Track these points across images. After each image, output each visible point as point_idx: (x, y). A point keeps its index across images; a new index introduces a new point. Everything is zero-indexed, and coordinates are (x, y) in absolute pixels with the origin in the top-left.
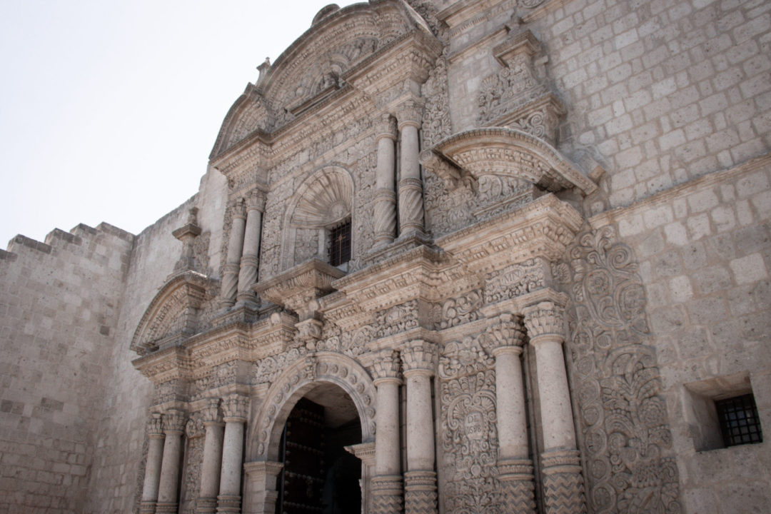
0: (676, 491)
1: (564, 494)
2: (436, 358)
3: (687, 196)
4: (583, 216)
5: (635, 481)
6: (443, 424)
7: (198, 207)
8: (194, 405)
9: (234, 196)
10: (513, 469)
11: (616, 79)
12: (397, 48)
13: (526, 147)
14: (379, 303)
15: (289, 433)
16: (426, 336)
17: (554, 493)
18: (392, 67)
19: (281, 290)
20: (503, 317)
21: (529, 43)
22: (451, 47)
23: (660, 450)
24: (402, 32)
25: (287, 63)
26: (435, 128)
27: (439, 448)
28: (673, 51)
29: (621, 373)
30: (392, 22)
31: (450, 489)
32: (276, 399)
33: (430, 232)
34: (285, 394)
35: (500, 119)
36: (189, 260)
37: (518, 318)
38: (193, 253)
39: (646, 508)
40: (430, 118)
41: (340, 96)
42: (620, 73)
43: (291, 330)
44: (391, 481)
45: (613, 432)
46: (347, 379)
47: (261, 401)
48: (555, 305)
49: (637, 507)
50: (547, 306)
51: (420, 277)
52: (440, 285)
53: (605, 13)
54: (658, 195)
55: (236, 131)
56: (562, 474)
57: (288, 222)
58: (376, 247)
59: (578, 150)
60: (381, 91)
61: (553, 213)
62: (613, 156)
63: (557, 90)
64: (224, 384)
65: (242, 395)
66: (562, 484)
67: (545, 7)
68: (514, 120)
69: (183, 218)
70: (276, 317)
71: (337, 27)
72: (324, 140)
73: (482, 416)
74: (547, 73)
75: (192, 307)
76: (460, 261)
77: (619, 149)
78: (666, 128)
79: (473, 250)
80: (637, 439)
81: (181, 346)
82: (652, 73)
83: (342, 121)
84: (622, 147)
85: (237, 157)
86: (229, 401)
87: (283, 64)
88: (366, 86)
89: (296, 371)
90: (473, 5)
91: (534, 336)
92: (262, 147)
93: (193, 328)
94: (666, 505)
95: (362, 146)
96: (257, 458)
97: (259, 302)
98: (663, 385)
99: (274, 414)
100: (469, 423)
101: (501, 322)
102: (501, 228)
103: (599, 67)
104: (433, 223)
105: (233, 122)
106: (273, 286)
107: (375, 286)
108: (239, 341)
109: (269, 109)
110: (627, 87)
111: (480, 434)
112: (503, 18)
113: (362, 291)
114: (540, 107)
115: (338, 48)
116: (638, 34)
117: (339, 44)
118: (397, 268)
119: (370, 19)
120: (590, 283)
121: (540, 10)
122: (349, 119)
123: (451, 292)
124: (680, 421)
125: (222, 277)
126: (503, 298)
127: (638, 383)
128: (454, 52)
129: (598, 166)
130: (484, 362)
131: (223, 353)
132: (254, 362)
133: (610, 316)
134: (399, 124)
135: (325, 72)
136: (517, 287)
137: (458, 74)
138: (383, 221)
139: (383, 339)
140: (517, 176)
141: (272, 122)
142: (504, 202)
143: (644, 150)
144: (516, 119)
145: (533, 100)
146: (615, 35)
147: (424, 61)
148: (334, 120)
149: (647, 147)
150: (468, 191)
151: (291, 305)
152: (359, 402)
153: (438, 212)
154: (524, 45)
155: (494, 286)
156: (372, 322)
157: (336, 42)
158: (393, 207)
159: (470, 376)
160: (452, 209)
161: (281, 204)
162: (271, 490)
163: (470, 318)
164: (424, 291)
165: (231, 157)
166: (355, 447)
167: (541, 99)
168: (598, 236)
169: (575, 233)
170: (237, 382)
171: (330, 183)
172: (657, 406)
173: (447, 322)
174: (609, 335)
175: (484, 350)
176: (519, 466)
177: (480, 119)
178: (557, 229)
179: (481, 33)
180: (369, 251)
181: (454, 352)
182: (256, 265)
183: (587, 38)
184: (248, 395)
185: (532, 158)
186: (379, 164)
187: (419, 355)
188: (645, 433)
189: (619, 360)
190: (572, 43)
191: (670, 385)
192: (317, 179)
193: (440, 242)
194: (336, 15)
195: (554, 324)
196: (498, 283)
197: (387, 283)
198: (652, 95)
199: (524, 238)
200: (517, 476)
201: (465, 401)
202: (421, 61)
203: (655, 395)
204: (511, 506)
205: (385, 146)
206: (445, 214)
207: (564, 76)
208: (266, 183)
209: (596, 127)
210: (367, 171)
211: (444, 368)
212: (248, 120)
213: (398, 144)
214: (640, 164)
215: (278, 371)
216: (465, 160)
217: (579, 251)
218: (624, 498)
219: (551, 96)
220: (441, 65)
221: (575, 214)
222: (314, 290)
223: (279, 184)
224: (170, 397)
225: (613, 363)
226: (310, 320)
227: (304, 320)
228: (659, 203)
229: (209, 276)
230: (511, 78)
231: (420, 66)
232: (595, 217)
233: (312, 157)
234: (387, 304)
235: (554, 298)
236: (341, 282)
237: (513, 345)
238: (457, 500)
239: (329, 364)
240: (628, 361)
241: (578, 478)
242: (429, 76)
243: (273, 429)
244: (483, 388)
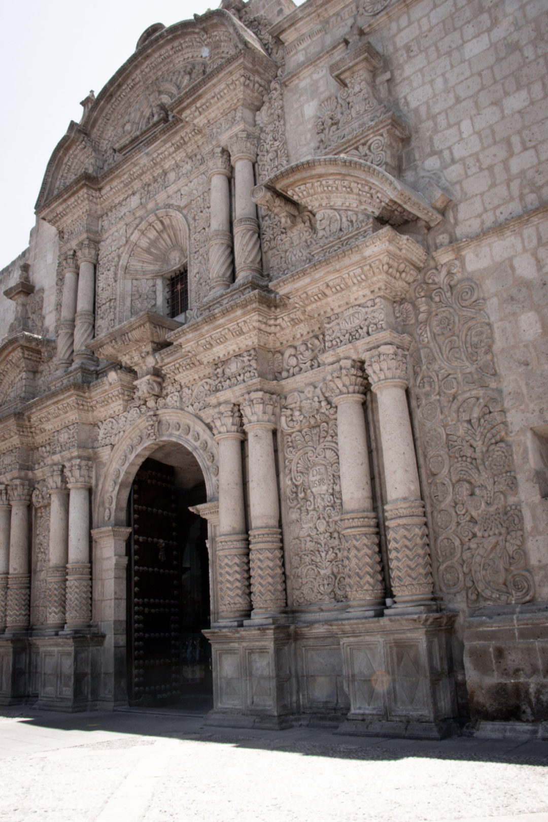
0: (521, 538)
1: (406, 547)
2: (278, 410)
3: (538, 224)
4: (428, 250)
5: (480, 530)
6: (287, 479)
7: (29, 262)
8: (39, 473)
9: (65, 249)
10: (356, 523)
11: (463, 95)
12: (225, 72)
13: (363, 177)
14: (217, 354)
15: (136, 496)
16: (266, 387)
17: (397, 546)
18: (222, 94)
19: (116, 346)
20: (343, 363)
21: (369, 57)
22: (286, 67)
23: (505, 497)
24: (233, 52)
25: (111, 96)
26: (271, 160)
27: (283, 503)
28: (527, 58)
29: (468, 418)
30: (221, 41)
31: (296, 547)
32: (120, 462)
33: (268, 275)
34: (129, 456)
35: (338, 147)
36: (23, 321)
37: (359, 364)
38: (27, 313)
39: (491, 557)
40: (265, 149)
41: (168, 130)
42: (469, 87)
43: (130, 388)
44: (235, 541)
45: (459, 481)
46: (189, 437)
47: (105, 464)
48: (397, 348)
49: (482, 557)
50: (389, 349)
51: (256, 324)
52: (279, 332)
53: (454, 17)
54: (506, 224)
55: (62, 176)
56: (404, 526)
57: (123, 273)
58: (212, 295)
59: (423, 177)
60: (212, 122)
61: (392, 248)
62: (459, 182)
63: (400, 111)
64: (66, 450)
65: (85, 460)
66: (405, 537)
67: (387, 14)
68: (353, 147)
69: (15, 276)
70: (113, 376)
71: (163, 51)
72: (155, 180)
73: (326, 468)
74: (390, 92)
75: (29, 371)
76: (297, 305)
77: (466, 174)
78: (517, 147)
79: (309, 293)
80: (482, 487)
81: (19, 413)
82: (503, 85)
83: (173, 158)
84: (470, 173)
85: (64, 206)
86: (72, 466)
87: (108, 97)
88: (195, 118)
89: (138, 431)
90: (309, 15)
91: (375, 383)
92: (90, 193)
93: (32, 393)
94: (511, 553)
95: (195, 185)
96: (105, 524)
97: (97, 361)
98: (510, 429)
99: (118, 477)
100: (313, 478)
101: (341, 368)
102: (338, 267)
103: (446, 81)
104: (271, 266)
105: (58, 167)
106: (108, 343)
107: (211, 336)
108: (78, 404)
109: (96, 149)
110: (476, 102)
111: (324, 488)
112: (341, 30)
113: (197, 342)
114: (381, 131)
115: (166, 76)
116: (490, 40)
117: (167, 71)
118: (232, 315)
119: (198, 40)
120: (435, 323)
121: (382, 16)
122: (181, 155)
123: (291, 339)
124: (527, 467)
125: (58, 336)
126: (343, 343)
127: (485, 429)
128: (289, 73)
129: (443, 195)
130: (327, 412)
131: (62, 417)
132: (95, 425)
133: (456, 358)
134: (232, 158)
135: (153, 104)
136: (357, 331)
137: (294, 97)
138: (218, 266)
139: (222, 393)
140: (357, 210)
141: (101, 164)
142: (342, 239)
143: (492, 175)
144: (355, 146)
145: (373, 123)
146: (464, 42)
147: (257, 85)
148: (165, 158)
149: (496, 171)
150: (306, 229)
151: (128, 362)
152: (202, 461)
153: (277, 253)
154: (364, 60)
155: (334, 330)
156: (211, 375)
157: (164, 69)
158: (229, 250)
159: (313, 427)
160: (291, 249)
161: (114, 254)
162: (120, 556)
163: (312, 366)
164: (261, 340)
165: (58, 206)
166: (199, 507)
167: (382, 122)
168: (444, 272)
169: (419, 269)
170: (79, 447)
171: (165, 228)
172: (503, 452)
173: (288, 371)
174: (455, 378)
175: (326, 399)
176: (362, 520)
177: (319, 148)
178: (398, 266)
179: (318, 49)
180: (205, 299)
181: (296, 403)
182: (92, 322)
183: (433, 48)
184: (91, 459)
185: (371, 188)
186: (212, 204)
187: (259, 408)
188: (491, 481)
189: (465, 405)
190: (417, 55)
191: (517, 429)
192: (150, 224)
193: (275, 285)
194: (161, 36)
195: (396, 369)
196: (338, 327)
197: (223, 333)
198: (502, 111)
199: (363, 277)
200: (359, 529)
201: (309, 454)
202: (254, 86)
203: (502, 440)
204: (354, 561)
205: (218, 183)
206: (283, 255)
207: (408, 94)
208: (97, 232)
209: (441, 151)
210: (202, 212)
211: (286, 420)
212: (74, 164)
213: (232, 180)
214: (488, 191)
215: (120, 432)
216: (300, 195)
217: (423, 289)
218: (469, 548)
219: (392, 118)
220: (275, 89)
221: (417, 249)
222: (150, 344)
223: (111, 232)
224: (13, 466)
225: (459, 408)
226: (148, 377)
227: (143, 376)
228: (508, 233)
229: (44, 336)
230: (349, 100)
231: (253, 91)
232: (440, 251)
233: (143, 200)
234: (224, 355)
235: (397, 341)
236: (175, 334)
237: (354, 392)
238: (303, 556)
239: (171, 421)
240: (474, 405)
241: (422, 529)
242: (264, 102)
243: (118, 493)
244: (327, 439)
